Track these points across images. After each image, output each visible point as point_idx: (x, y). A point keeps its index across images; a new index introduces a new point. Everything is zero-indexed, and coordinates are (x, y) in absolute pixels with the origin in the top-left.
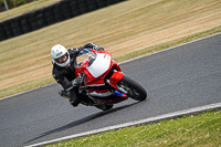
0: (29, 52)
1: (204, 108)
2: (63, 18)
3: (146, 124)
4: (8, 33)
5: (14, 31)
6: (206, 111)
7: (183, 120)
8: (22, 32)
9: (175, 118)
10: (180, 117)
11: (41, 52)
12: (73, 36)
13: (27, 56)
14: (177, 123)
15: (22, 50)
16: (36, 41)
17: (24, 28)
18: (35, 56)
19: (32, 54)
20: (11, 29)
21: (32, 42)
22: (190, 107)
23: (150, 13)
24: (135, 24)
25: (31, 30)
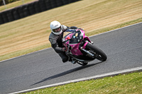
0: (18, 32)
1: (132, 70)
2: (40, 11)
3: (95, 79)
4: (5, 19)
5: (9, 18)
6: (133, 72)
7: (118, 77)
8: (14, 19)
9: (113, 76)
10: (117, 75)
11: (26, 32)
13: (17, 35)
14: (115, 79)
15: (13, 31)
16: (23, 25)
17: (15, 17)
18: (22, 35)
19: (20, 34)
20: (7, 17)
22: (123, 69)
24: (86, 16)
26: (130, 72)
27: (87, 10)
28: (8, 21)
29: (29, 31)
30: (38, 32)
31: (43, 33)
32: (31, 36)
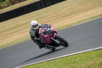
0: (45, 17)
4: (35, 8)
5: (38, 7)
8: (42, 8)
11: (51, 17)
12: (65, 9)
13: (44, 19)
15: (42, 16)
16: (48, 12)
17: (43, 6)
18: (48, 19)
19: (47, 18)
20: (37, 6)
21: (46, 12)
25: (46, 6)
28: (38, 9)
29: (52, 16)
31: (63, 17)
32: (54, 20)
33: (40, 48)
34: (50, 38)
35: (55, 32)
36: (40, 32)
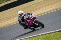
2: (5, 10)
3: (28, 38)
6: (44, 34)
7: (38, 37)
9: (36, 36)
10: (37, 36)
12: (8, 15)
14: (37, 37)
22: (40, 33)
23: (29, 8)
24: (25, 11)
26: (43, 35)
27: (25, 9)
30: (4, 19)
33: (25, 29)
34: (32, 22)
35: (35, 18)
36: (25, 19)
